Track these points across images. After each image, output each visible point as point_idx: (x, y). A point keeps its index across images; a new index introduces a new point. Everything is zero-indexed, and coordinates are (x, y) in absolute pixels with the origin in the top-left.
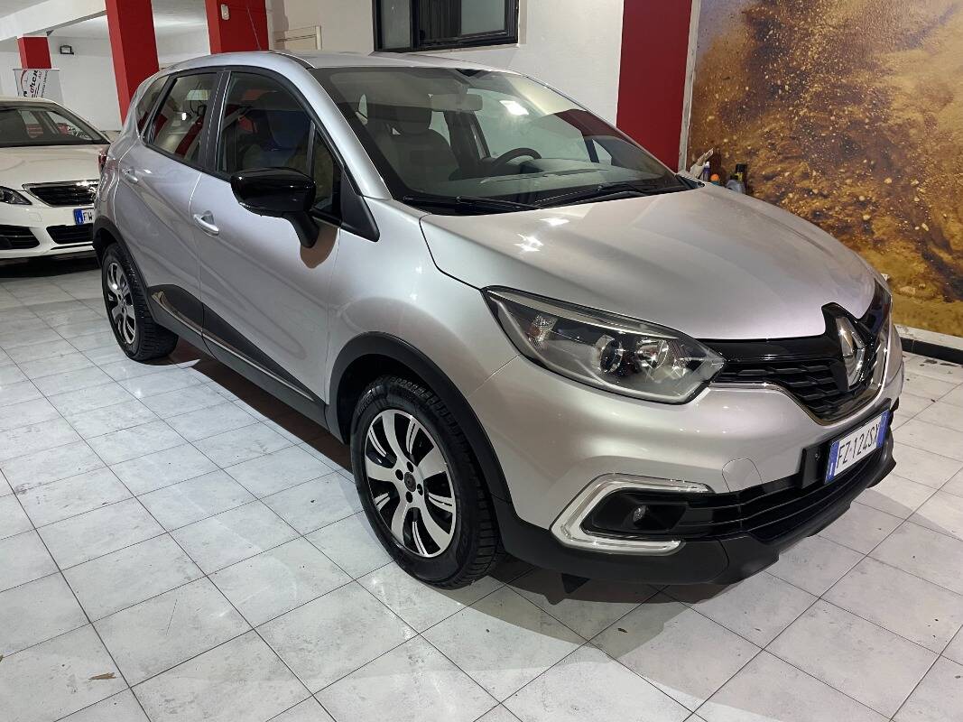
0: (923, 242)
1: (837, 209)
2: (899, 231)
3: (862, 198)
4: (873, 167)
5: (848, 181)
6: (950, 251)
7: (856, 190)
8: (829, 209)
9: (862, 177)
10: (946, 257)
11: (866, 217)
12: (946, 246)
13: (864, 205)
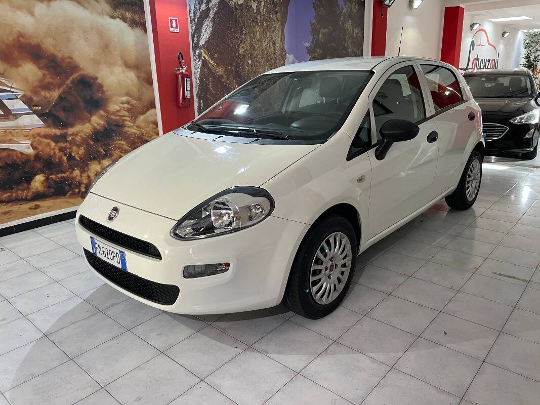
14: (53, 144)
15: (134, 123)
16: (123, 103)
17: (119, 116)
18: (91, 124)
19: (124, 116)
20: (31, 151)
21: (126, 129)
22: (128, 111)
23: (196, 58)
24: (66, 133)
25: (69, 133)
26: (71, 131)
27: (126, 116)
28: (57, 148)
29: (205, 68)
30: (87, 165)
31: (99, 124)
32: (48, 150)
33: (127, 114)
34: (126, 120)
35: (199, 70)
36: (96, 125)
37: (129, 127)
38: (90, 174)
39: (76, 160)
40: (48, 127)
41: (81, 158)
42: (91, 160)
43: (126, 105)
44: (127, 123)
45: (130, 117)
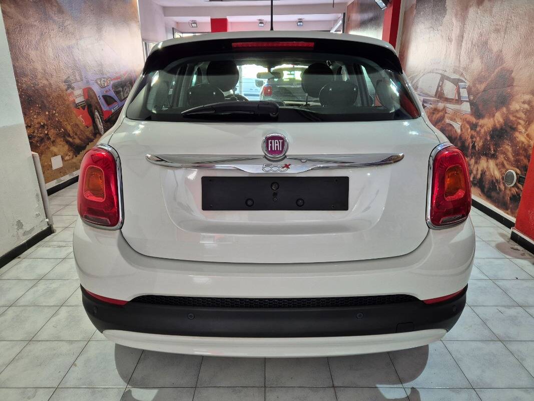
0: (64, 137)
1: (36, 132)
2: (57, 134)
3: (42, 124)
4: (40, 108)
5: (35, 116)
6: (71, 137)
7: (39, 120)
8: (34, 133)
9: (39, 114)
10: (70, 140)
11: (46, 132)
12: (69, 136)
13: (43, 127)
14: (469, 130)
15: (526, 130)
16: (524, 103)
17: (516, 117)
18: (494, 119)
19: (519, 118)
20: (459, 131)
21: (517, 134)
22: (525, 114)
24: (478, 123)
25: (480, 124)
26: (481, 122)
27: (522, 119)
28: (470, 135)
30: (480, 158)
31: (499, 122)
32: (466, 134)
33: (523, 116)
34: (520, 124)
36: (496, 121)
37: (520, 132)
38: (479, 168)
39: (476, 150)
40: (472, 115)
41: (478, 150)
42: (483, 155)
43: (526, 106)
44: (520, 128)
45: (524, 120)
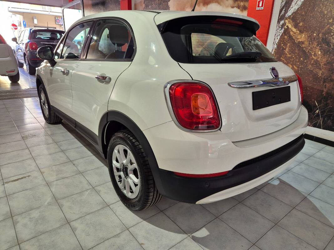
23: (279, 27)
29: (285, 35)
35: (279, 37)
